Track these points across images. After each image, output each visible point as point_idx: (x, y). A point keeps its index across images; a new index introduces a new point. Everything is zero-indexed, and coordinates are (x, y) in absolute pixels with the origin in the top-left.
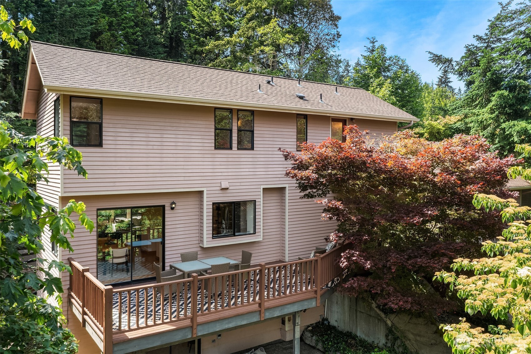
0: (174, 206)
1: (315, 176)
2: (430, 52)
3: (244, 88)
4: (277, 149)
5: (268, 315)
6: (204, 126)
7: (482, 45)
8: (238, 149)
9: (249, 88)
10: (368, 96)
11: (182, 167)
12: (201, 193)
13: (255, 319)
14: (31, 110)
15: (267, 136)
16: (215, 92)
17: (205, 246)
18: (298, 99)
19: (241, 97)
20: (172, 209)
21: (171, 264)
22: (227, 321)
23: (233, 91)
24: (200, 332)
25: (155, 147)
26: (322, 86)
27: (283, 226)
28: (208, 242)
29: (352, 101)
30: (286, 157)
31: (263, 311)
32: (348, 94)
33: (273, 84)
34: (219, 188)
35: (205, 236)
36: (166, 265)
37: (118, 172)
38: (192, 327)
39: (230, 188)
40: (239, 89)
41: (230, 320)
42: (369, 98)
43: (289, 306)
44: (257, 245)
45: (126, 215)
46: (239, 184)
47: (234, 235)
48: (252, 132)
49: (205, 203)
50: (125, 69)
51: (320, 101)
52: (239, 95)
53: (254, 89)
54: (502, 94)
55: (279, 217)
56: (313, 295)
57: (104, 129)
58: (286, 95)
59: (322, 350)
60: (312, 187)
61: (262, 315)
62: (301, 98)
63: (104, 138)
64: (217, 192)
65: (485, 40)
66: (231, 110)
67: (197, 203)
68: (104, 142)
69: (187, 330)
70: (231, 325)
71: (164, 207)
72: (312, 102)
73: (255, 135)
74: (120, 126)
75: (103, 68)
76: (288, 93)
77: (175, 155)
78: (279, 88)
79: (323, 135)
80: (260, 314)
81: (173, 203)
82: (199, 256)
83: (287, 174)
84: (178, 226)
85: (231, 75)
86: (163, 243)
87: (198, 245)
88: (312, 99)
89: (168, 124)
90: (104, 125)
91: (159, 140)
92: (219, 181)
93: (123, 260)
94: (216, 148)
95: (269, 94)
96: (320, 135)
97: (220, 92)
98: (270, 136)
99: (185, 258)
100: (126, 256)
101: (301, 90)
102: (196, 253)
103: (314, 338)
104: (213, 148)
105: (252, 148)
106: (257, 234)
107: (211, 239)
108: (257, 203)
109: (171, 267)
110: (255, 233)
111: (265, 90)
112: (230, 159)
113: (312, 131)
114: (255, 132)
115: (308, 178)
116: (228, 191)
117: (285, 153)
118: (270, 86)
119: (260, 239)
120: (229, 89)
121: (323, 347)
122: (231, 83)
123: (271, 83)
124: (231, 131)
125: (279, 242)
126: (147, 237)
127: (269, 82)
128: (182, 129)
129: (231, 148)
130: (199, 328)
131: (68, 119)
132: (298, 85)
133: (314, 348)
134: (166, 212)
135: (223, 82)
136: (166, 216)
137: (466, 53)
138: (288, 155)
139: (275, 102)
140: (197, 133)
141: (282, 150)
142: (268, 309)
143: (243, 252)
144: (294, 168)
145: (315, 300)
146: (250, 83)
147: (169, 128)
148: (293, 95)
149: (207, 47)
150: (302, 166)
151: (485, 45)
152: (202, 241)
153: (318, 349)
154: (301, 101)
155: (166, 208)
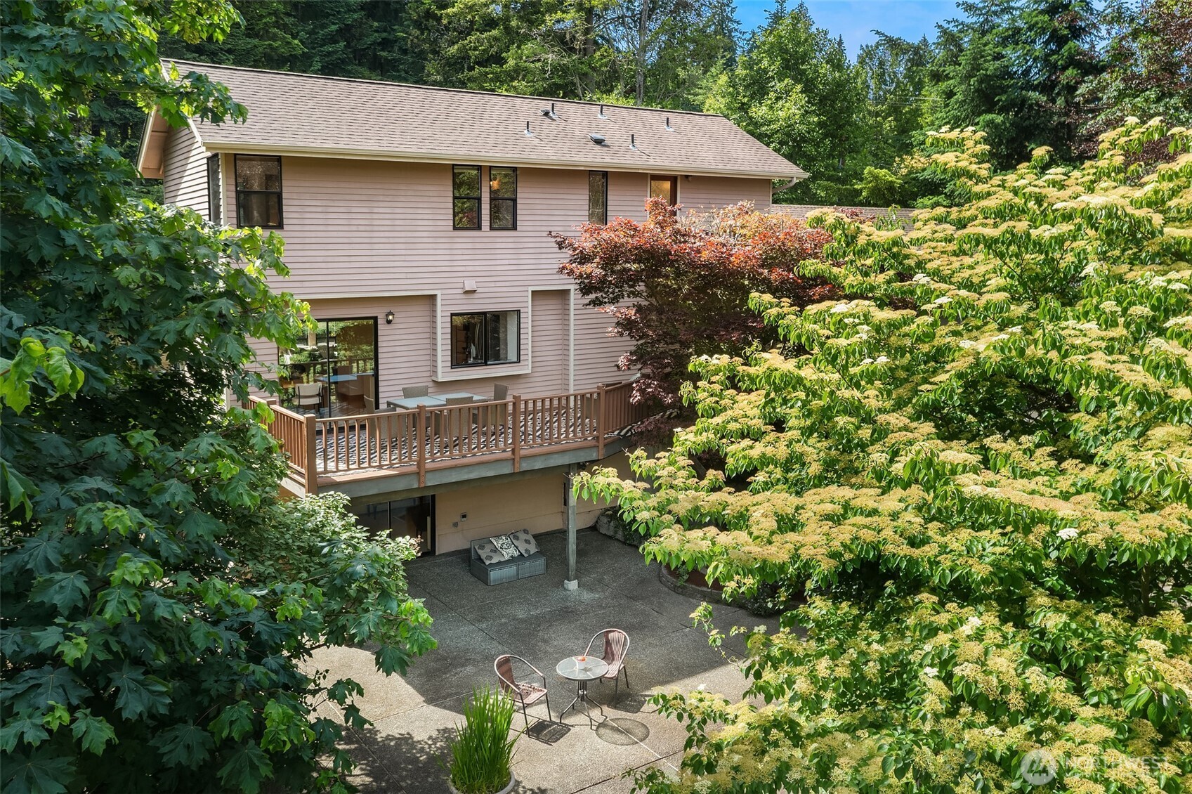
0: (391, 317)
1: (598, 272)
2: (878, 33)
3: (501, 128)
4: (545, 234)
5: (525, 466)
6: (435, 194)
7: (975, 19)
8: (492, 229)
9: (511, 127)
10: (726, 132)
11: (403, 258)
12: (433, 297)
13: (507, 470)
14: (153, 164)
15: (539, 207)
16: (453, 138)
17: (440, 380)
18: (592, 144)
19: (496, 145)
20: (389, 322)
21: (389, 400)
22: (466, 470)
23: (484, 135)
24: (431, 481)
25: (361, 228)
26: (644, 114)
27: (566, 353)
28: (445, 372)
29: (692, 144)
30: (560, 245)
31: (517, 459)
32: (688, 129)
33: (554, 117)
34: (461, 291)
35: (440, 364)
36: (381, 401)
37: (307, 266)
38: (418, 473)
39: (479, 290)
40: (494, 130)
41: (471, 468)
42: (726, 136)
43: (556, 456)
44: (524, 381)
45: (307, 340)
46: (492, 284)
47: (486, 365)
48: (515, 201)
49: (439, 314)
50: (311, 104)
51: (631, 147)
52: (491, 142)
53: (519, 129)
54: (992, 121)
55: (560, 337)
56: (594, 443)
57: (284, 202)
58: (574, 136)
59: (622, 539)
60: (597, 289)
61: (517, 465)
62: (599, 142)
63: (285, 215)
64: (458, 297)
65: (980, 9)
66: (479, 168)
67: (427, 313)
68: (285, 221)
69: (413, 477)
70: (472, 476)
71: (375, 319)
72: (616, 149)
73: (519, 206)
74: (307, 196)
75: (277, 104)
76: (577, 133)
77: (392, 240)
78: (564, 123)
79: (636, 203)
80: (514, 464)
81: (390, 313)
82: (430, 390)
83: (561, 270)
84: (398, 349)
85: (483, 101)
86: (376, 375)
87: (429, 379)
88: (617, 144)
89: (381, 192)
90: (284, 195)
91: (368, 216)
92: (461, 280)
93: (316, 401)
94: (455, 228)
95: (543, 137)
96: (630, 203)
97: (461, 139)
98: (545, 207)
99: (408, 393)
100: (319, 395)
101: (602, 126)
102: (427, 387)
103: (612, 523)
104: (451, 228)
105: (514, 228)
106: (522, 363)
107: (449, 369)
108: (522, 315)
109: (389, 404)
110: (519, 361)
111: (538, 129)
112: (478, 246)
113: (615, 198)
114: (519, 201)
115: (589, 276)
116: (476, 295)
117: (559, 240)
118: (548, 121)
119: (527, 370)
120: (477, 132)
121: (625, 536)
122: (481, 119)
123: (551, 114)
124: (479, 199)
125: (560, 377)
126: (347, 370)
127: (546, 114)
128: (402, 199)
129: (479, 228)
130: (429, 476)
131: (233, 188)
132: (599, 116)
133: (611, 538)
134: (380, 327)
135: (468, 117)
136: (380, 333)
137: (939, 37)
138: (564, 242)
139: (551, 153)
140: (425, 205)
141: (553, 234)
142: (525, 457)
143: (496, 386)
144: (571, 262)
145: (595, 449)
146: (513, 117)
147: (381, 198)
148: (585, 137)
149: (450, 10)
150: (584, 259)
151: (981, 19)
152: (435, 372)
153: (618, 540)
154: (597, 147)
155: (380, 321)
